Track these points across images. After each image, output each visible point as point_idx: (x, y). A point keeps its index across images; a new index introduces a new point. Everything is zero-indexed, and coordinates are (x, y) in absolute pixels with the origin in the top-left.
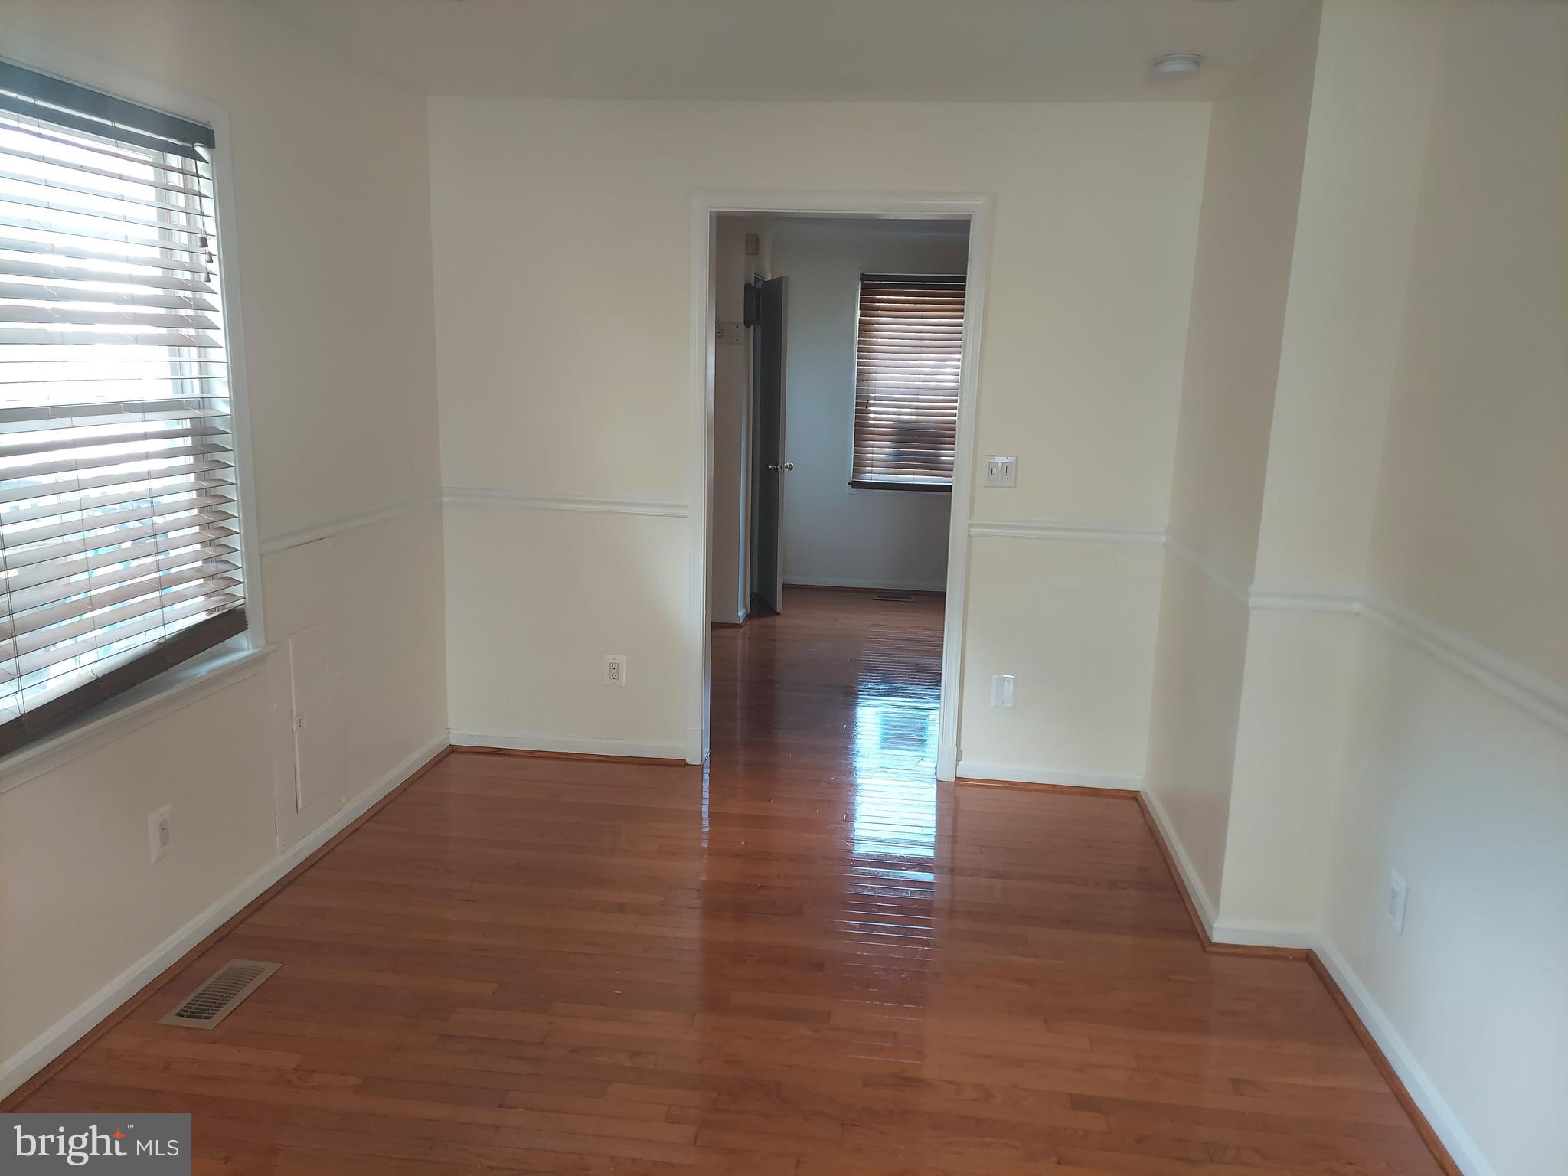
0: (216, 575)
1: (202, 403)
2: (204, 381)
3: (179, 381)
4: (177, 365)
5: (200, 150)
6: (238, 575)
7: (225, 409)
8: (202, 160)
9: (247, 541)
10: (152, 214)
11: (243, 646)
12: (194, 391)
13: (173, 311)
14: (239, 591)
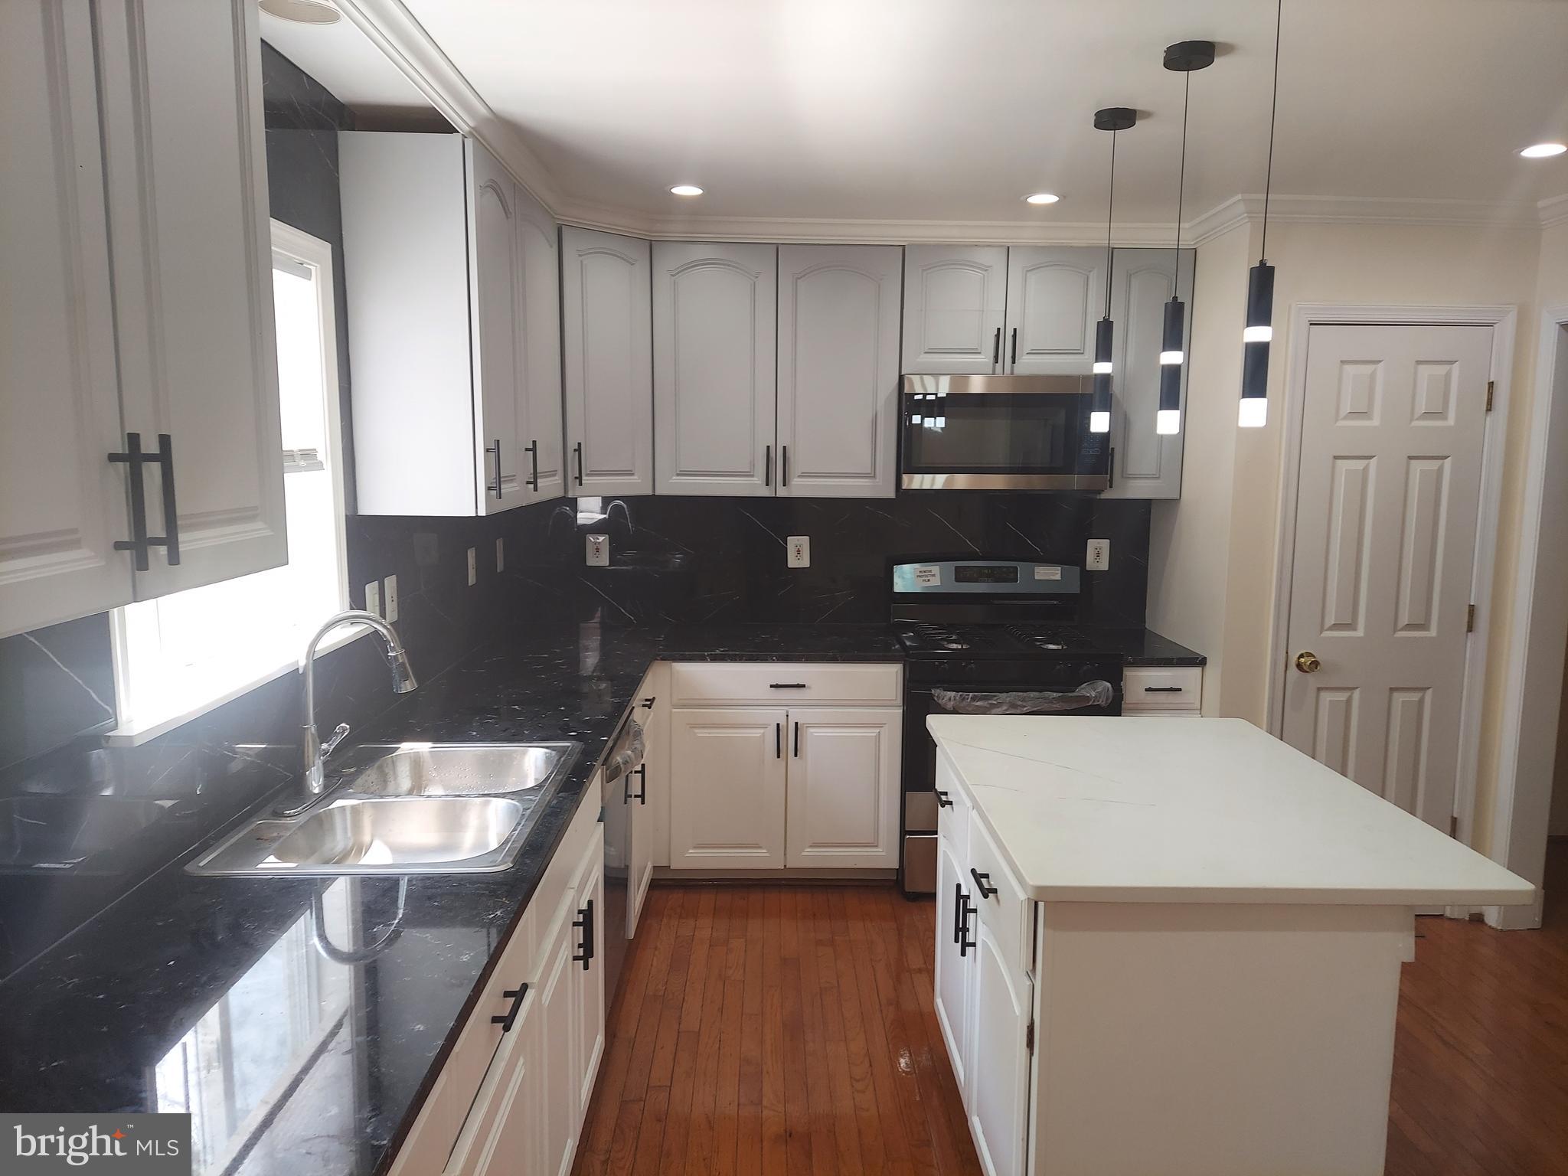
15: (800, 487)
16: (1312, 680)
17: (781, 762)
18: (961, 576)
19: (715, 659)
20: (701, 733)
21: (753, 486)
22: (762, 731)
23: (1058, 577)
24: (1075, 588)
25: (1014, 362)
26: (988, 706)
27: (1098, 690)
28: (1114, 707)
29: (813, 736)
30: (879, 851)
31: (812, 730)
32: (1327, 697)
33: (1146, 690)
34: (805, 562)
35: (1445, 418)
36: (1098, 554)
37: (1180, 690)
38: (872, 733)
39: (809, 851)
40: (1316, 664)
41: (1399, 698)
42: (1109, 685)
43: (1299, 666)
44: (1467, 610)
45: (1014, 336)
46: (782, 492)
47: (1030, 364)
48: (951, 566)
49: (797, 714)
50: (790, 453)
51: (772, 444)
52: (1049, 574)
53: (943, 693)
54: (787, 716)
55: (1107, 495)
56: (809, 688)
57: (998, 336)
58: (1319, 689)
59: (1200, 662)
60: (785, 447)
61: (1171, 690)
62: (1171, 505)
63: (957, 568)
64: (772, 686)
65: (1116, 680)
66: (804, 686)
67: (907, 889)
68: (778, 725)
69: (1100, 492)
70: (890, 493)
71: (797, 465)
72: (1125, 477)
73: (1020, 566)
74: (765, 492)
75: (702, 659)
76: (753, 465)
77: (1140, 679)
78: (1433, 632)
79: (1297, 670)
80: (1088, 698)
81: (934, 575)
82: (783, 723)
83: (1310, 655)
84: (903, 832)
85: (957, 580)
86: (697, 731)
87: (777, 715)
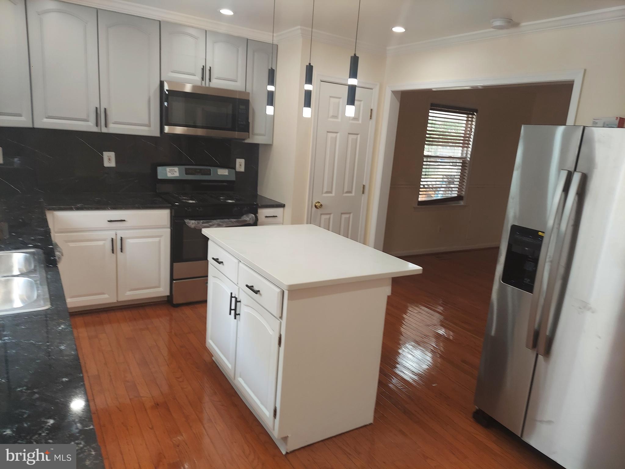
0: (460, 189)
1: (466, 158)
2: (467, 154)
3: (462, 154)
4: (462, 151)
5: (475, 114)
6: (464, 190)
7: (469, 159)
8: (475, 115)
9: (467, 184)
10: (464, 125)
11: (462, 203)
12: (464, 155)
13: (464, 142)
14: (463, 193)
15: (114, 128)
16: (319, 211)
17: (114, 255)
18: (187, 172)
19: (78, 209)
20: (72, 245)
21: (89, 126)
22: (104, 242)
23: (227, 174)
24: (233, 178)
25: (210, 81)
26: (209, 226)
27: (250, 217)
28: (255, 224)
29: (128, 243)
30: (161, 289)
31: (129, 240)
32: (324, 217)
33: (266, 217)
34: (113, 164)
35: (358, 121)
36: (240, 165)
37: (276, 216)
38: (157, 239)
39: (128, 293)
40: (321, 205)
41: (344, 216)
42: (253, 215)
43: (316, 206)
44: (362, 186)
45: (210, 70)
46: (104, 130)
47: (217, 83)
48: (183, 168)
49: (121, 234)
50: (108, 112)
51: (98, 106)
52: (223, 172)
53: (189, 221)
54: (116, 234)
55: (247, 141)
56: (127, 221)
57: (203, 69)
58: (321, 214)
59: (283, 206)
60: (105, 109)
61: (274, 216)
62: (268, 146)
63: (186, 169)
64: (109, 221)
65: (255, 213)
66: (124, 221)
67: (174, 303)
68: (112, 239)
69: (244, 140)
70: (157, 134)
71: (112, 118)
72: (254, 134)
73: (212, 169)
74: (95, 129)
75: (71, 209)
76: (88, 116)
77: (263, 213)
78: (353, 194)
79: (315, 208)
80: (246, 221)
81: (176, 172)
82: (114, 238)
83: (318, 202)
84: (172, 279)
85: (186, 174)
86: (69, 244)
87: (111, 234)
